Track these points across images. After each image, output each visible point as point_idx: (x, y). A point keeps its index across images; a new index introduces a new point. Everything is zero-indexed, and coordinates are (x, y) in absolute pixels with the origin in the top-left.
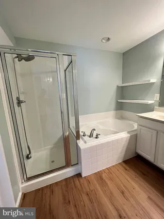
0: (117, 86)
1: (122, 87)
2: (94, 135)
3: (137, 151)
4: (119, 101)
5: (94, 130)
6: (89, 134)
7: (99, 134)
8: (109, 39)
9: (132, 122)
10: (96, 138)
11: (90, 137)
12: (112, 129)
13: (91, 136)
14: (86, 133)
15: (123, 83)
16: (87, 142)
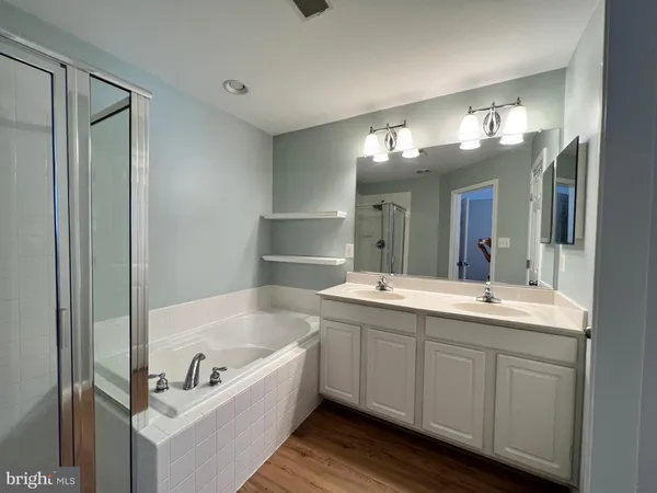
0: (262, 218)
1: (273, 221)
2: (205, 377)
3: (322, 391)
4: (267, 258)
5: (201, 357)
6: (183, 380)
7: (223, 369)
8: (243, 89)
9: (302, 316)
10: (212, 383)
11: (187, 386)
12: (250, 345)
13: (189, 383)
14: (170, 378)
15: (274, 212)
16: (179, 409)
